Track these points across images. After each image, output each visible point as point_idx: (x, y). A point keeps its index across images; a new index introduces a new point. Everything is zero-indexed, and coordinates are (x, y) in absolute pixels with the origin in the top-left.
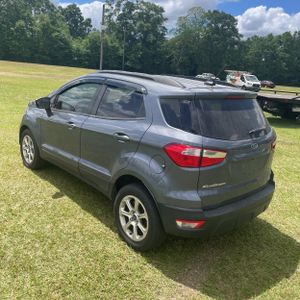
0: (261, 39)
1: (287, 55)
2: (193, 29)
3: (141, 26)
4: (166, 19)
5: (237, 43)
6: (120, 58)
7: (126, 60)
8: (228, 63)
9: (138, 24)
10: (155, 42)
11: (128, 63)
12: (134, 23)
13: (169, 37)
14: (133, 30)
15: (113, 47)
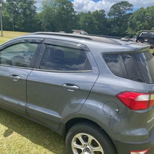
0: (85, 14)
1: (98, 22)
2: (51, 8)
3: (22, 5)
4: (35, 2)
5: (74, 16)
6: (11, 23)
7: (15, 24)
8: (71, 26)
9: (19, 4)
10: (30, 14)
11: (16, 26)
12: (17, 3)
13: (38, 12)
14: (17, 7)
15: (6, 17)
